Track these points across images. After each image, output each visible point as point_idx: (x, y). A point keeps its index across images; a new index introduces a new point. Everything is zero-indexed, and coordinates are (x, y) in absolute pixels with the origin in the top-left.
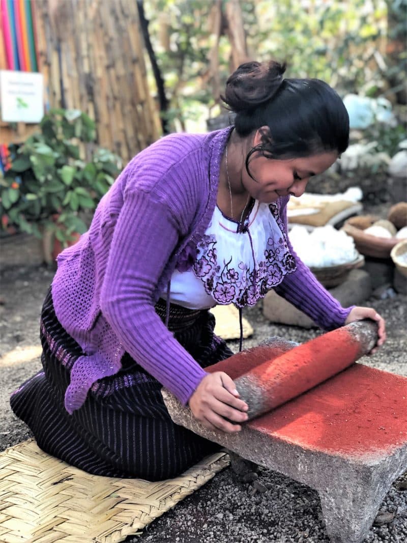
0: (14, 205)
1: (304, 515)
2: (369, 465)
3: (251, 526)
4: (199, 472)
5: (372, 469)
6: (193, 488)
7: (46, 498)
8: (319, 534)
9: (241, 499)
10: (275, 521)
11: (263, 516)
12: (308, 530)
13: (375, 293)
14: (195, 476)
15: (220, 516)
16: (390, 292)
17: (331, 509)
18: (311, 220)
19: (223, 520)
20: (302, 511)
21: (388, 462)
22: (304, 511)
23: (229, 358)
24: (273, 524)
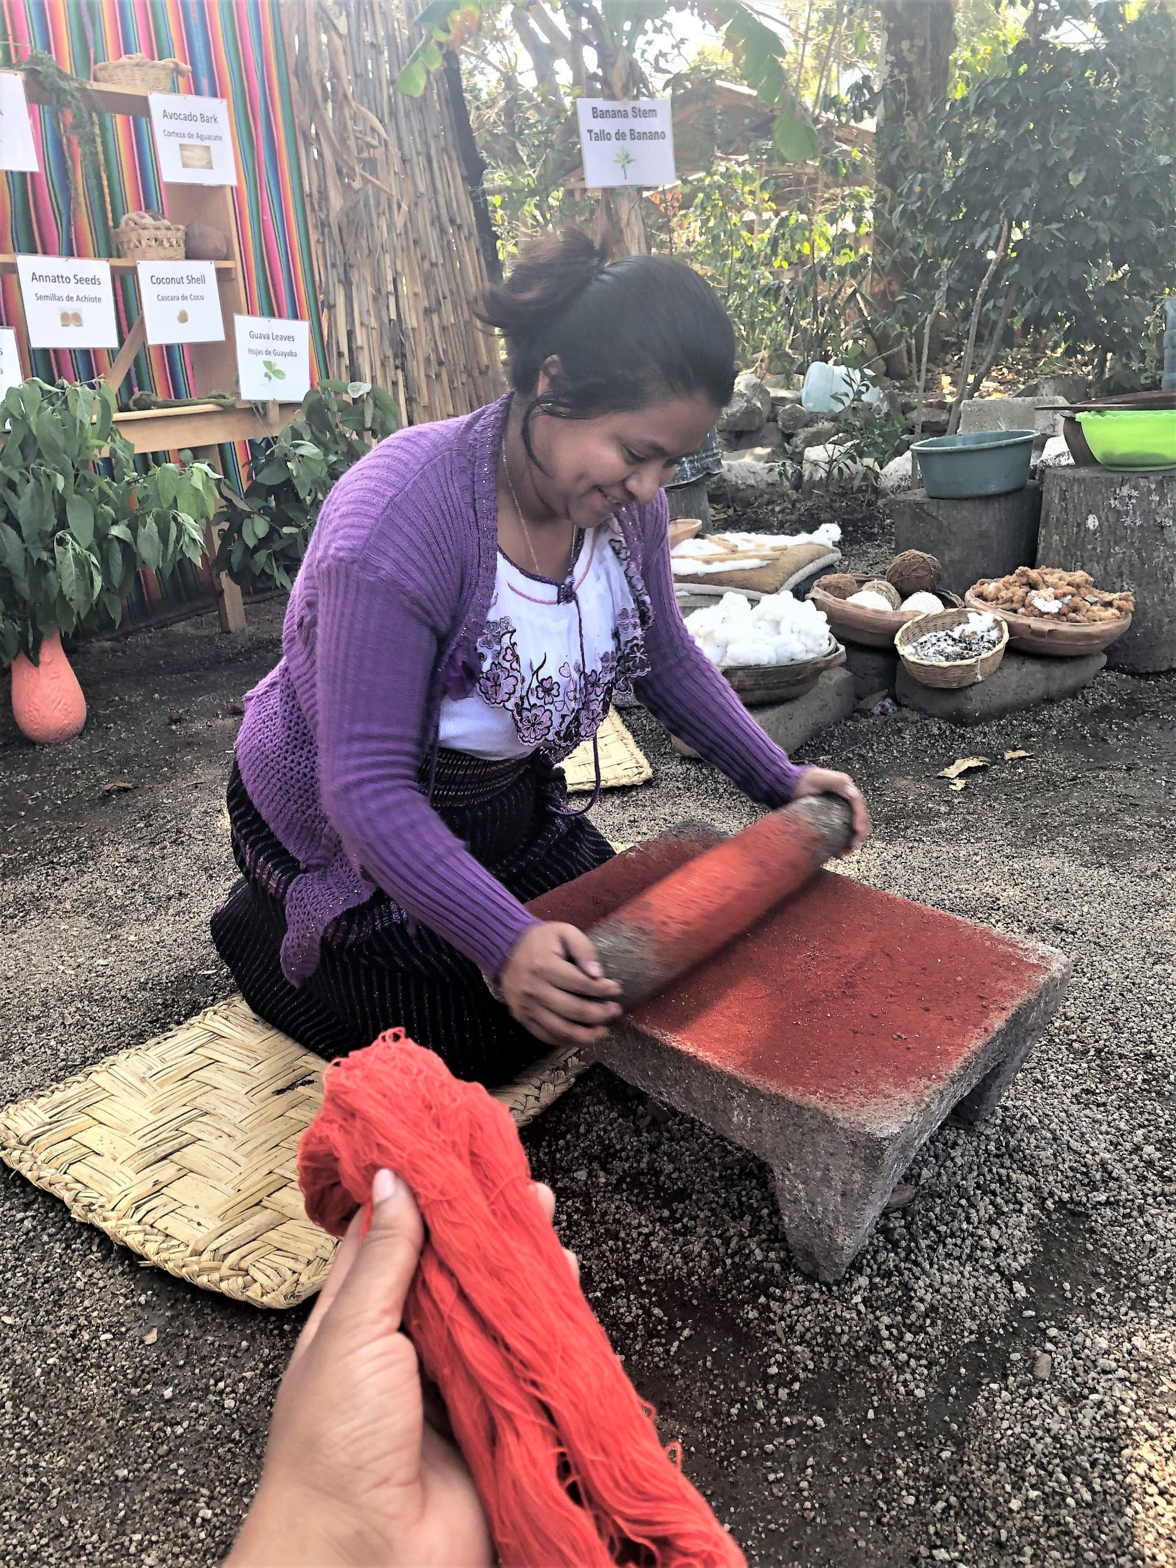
0: (264, 542)
1: (740, 1178)
2: (880, 1135)
3: (640, 1199)
4: (546, 1075)
5: (886, 1143)
6: (532, 1112)
7: (259, 1125)
8: (769, 1228)
9: (622, 1138)
10: (685, 1189)
11: (662, 1178)
12: (748, 1218)
13: (862, 704)
14: (538, 1083)
15: (582, 1175)
16: (888, 702)
17: (796, 1201)
18: (756, 577)
19: (586, 1184)
20: (736, 1171)
21: (917, 1123)
22: (742, 1170)
23: (603, 865)
24: (682, 1195)
